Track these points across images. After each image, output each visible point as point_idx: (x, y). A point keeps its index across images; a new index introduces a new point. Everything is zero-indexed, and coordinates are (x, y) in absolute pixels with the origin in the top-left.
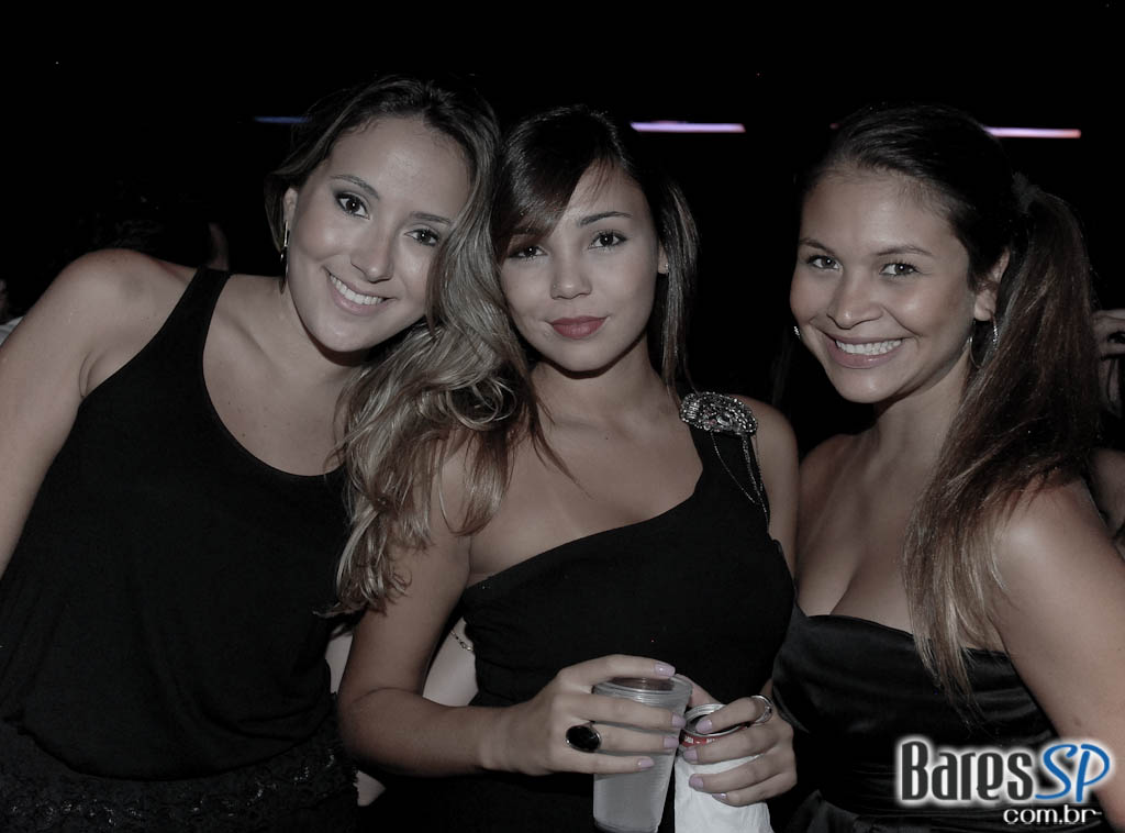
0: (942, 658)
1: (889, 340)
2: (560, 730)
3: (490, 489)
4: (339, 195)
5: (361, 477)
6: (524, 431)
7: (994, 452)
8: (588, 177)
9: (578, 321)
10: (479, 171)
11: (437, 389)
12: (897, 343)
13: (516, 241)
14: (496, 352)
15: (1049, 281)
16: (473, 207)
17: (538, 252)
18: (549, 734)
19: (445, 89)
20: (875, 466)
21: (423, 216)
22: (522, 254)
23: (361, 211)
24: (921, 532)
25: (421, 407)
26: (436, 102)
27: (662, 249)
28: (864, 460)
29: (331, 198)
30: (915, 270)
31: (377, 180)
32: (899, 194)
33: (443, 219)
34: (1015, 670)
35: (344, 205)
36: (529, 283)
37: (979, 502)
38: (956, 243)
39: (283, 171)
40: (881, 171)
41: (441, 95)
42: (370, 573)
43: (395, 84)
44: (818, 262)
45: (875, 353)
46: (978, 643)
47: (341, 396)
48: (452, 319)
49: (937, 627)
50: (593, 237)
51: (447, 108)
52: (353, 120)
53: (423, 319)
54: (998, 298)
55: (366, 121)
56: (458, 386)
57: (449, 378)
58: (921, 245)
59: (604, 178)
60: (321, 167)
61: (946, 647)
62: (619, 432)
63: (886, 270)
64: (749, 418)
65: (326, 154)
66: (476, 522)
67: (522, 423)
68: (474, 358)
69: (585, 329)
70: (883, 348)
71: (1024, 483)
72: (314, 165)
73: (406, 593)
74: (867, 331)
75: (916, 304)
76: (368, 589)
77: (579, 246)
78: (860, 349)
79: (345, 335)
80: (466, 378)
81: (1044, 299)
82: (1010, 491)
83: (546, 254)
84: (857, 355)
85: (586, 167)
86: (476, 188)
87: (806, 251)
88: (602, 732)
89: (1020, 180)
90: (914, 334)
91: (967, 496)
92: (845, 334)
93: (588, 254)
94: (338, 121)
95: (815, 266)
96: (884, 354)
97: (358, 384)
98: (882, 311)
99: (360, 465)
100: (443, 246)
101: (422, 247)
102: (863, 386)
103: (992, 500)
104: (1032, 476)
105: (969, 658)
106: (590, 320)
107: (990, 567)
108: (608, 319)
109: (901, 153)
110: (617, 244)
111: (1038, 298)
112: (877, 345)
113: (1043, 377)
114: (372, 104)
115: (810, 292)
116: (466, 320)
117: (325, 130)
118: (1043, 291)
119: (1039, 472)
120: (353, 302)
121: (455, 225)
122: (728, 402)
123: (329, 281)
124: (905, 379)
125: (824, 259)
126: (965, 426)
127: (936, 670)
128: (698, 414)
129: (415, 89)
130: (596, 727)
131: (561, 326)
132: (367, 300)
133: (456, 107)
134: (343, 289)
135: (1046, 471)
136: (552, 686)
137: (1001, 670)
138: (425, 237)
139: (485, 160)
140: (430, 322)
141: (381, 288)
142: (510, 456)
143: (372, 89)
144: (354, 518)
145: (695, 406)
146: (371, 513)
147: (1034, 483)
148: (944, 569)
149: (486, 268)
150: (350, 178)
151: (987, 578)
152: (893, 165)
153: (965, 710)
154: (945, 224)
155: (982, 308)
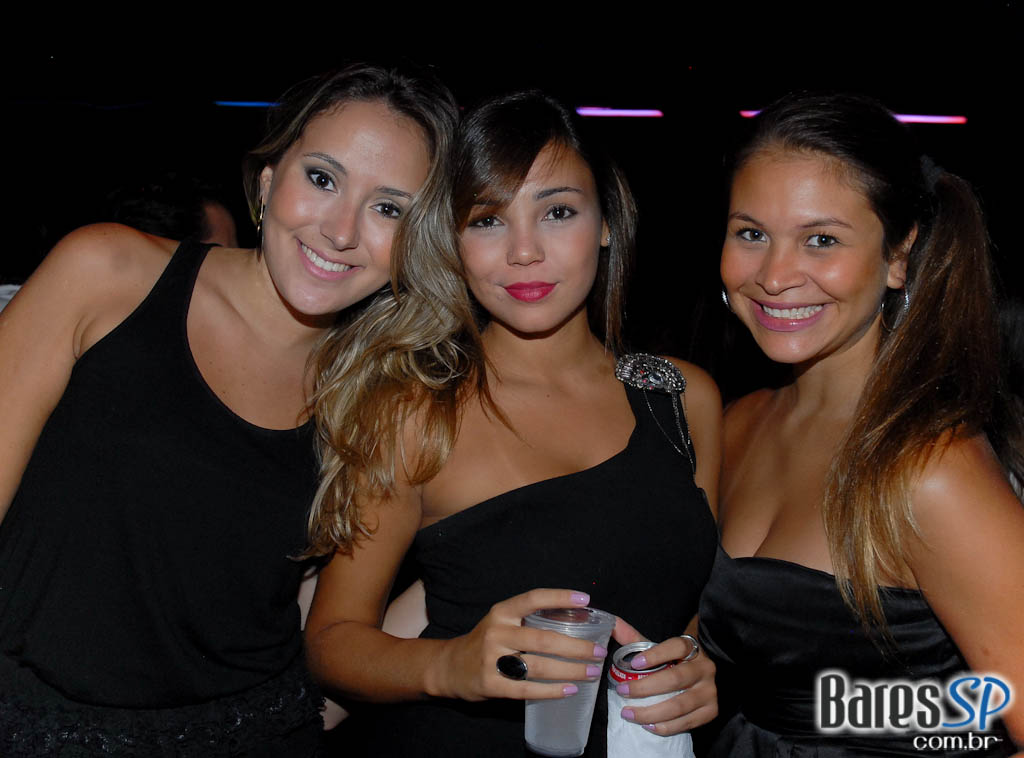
0: (860, 593)
1: (813, 305)
2: (492, 659)
3: (440, 441)
4: (311, 171)
5: (327, 430)
6: (471, 388)
7: (908, 406)
8: (544, 154)
9: (531, 286)
10: (438, 149)
11: (402, 350)
12: (819, 309)
13: (477, 211)
14: (455, 316)
15: (954, 252)
16: (433, 182)
17: (496, 223)
18: (482, 663)
19: (407, 77)
20: (793, 420)
21: (387, 190)
22: (480, 224)
23: (330, 186)
24: (842, 480)
25: (385, 366)
26: (399, 88)
27: (605, 223)
28: (782, 415)
29: (302, 175)
30: (836, 242)
31: (345, 158)
32: (823, 173)
33: (405, 194)
34: (927, 604)
35: (315, 180)
36: (487, 250)
37: (895, 455)
38: (874, 218)
39: (259, 151)
40: (807, 152)
41: (404, 82)
42: (338, 518)
43: (362, 70)
44: (747, 235)
45: (799, 317)
46: (894, 581)
47: (310, 355)
48: (414, 284)
49: (857, 568)
50: (548, 210)
51: (409, 92)
52: (323, 104)
53: (388, 285)
54: (908, 268)
55: (335, 103)
56: (420, 346)
57: (412, 340)
58: (843, 219)
59: (558, 156)
60: (294, 147)
61: (864, 585)
62: (558, 390)
63: (810, 242)
64: (678, 377)
65: (299, 134)
66: (426, 472)
67: (471, 381)
68: (437, 321)
69: (536, 294)
70: (806, 313)
71: (935, 436)
72: (288, 145)
73: (371, 536)
74: (791, 296)
75: (836, 272)
76: (337, 533)
77: (535, 218)
78: (786, 314)
79: (313, 300)
80: (427, 340)
81: (948, 269)
82: (923, 444)
83: (503, 224)
84: (782, 319)
85: (542, 146)
86: (435, 166)
87: (736, 224)
88: (528, 662)
89: (926, 161)
90: (836, 299)
91: (883, 448)
92: (772, 299)
93: (543, 225)
94: (310, 103)
95: (744, 238)
96: (807, 319)
97: (325, 346)
98: (807, 280)
99: (327, 419)
100: (406, 217)
101: (385, 219)
102: (788, 348)
103: (908, 452)
104: (942, 430)
105: (886, 594)
106: (543, 284)
107: (906, 513)
108: (558, 285)
109: (823, 135)
110: (569, 217)
111: (943, 268)
112: (802, 310)
113: (949, 339)
114: (342, 88)
115: (739, 261)
116: (429, 287)
117: (298, 112)
118: (948, 261)
119: (948, 426)
120: (321, 269)
121: (416, 199)
122: (659, 362)
123: (300, 249)
124: (827, 340)
125: (753, 232)
126: (879, 383)
127: (854, 605)
128: (632, 374)
129: (381, 76)
130: (523, 656)
131: (515, 291)
132: (335, 267)
133: (417, 92)
134: (314, 258)
135: (955, 424)
136: (486, 620)
137: (915, 605)
138: (387, 210)
139: (444, 141)
140: (395, 288)
141: (347, 256)
142: (459, 413)
143: (341, 75)
144: (323, 467)
145: (628, 368)
146: (339, 463)
147: (944, 437)
148: (863, 514)
149: (447, 239)
150: (320, 155)
151: (903, 523)
152: (816, 146)
153: (881, 642)
154: (863, 199)
155: (894, 276)
